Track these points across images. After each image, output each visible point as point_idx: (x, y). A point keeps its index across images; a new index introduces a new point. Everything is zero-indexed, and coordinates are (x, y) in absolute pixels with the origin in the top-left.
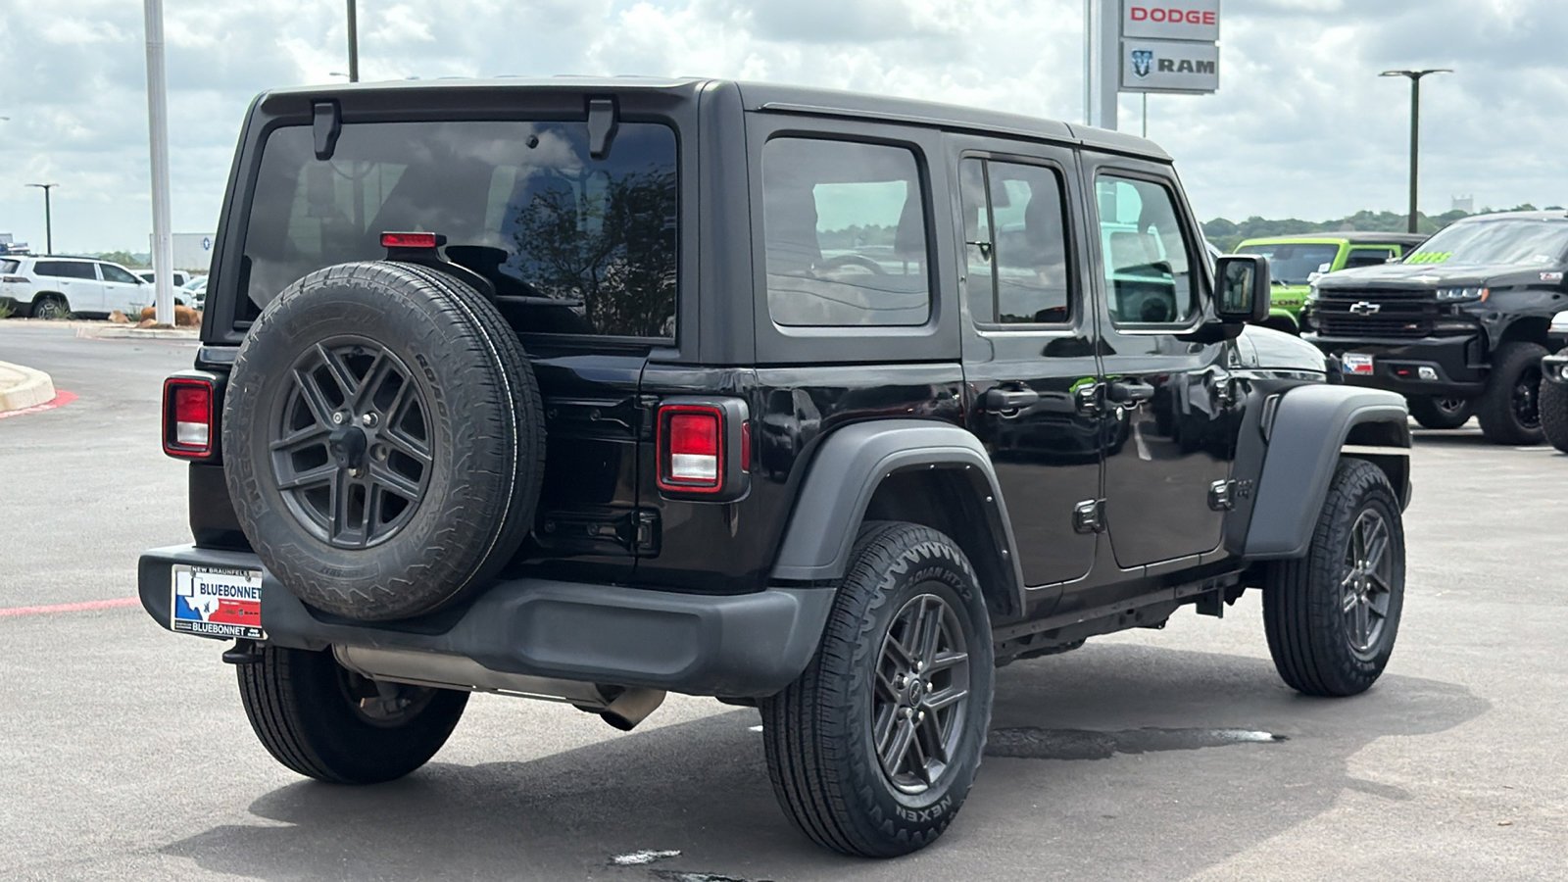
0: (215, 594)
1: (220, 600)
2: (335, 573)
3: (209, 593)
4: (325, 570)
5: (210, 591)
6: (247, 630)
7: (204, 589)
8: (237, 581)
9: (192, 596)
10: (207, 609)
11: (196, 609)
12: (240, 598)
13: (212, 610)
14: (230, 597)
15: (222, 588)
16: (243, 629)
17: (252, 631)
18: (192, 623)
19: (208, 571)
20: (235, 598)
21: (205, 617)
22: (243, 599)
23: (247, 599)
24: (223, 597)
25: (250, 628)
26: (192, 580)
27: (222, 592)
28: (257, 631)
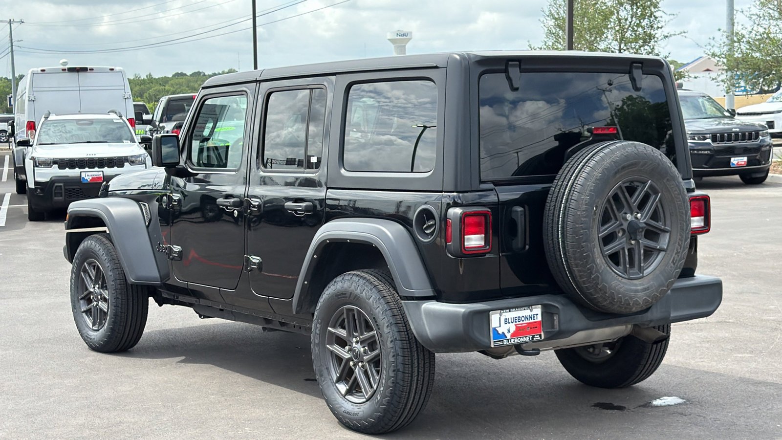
0: (512, 323)
1: (516, 325)
2: (637, 291)
3: (509, 323)
4: (632, 291)
5: (510, 321)
6: (533, 337)
7: (506, 321)
8: (526, 312)
9: (500, 326)
10: (509, 331)
11: (503, 333)
12: (527, 321)
13: (512, 331)
14: (521, 322)
15: (517, 318)
16: (531, 337)
17: (536, 336)
18: (503, 341)
19: (510, 311)
20: (525, 322)
21: (509, 336)
22: (529, 321)
23: (531, 321)
24: (518, 323)
25: (534, 336)
26: (500, 318)
27: (517, 321)
28: (538, 336)
